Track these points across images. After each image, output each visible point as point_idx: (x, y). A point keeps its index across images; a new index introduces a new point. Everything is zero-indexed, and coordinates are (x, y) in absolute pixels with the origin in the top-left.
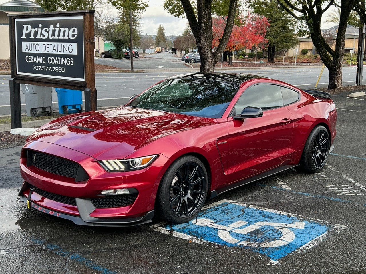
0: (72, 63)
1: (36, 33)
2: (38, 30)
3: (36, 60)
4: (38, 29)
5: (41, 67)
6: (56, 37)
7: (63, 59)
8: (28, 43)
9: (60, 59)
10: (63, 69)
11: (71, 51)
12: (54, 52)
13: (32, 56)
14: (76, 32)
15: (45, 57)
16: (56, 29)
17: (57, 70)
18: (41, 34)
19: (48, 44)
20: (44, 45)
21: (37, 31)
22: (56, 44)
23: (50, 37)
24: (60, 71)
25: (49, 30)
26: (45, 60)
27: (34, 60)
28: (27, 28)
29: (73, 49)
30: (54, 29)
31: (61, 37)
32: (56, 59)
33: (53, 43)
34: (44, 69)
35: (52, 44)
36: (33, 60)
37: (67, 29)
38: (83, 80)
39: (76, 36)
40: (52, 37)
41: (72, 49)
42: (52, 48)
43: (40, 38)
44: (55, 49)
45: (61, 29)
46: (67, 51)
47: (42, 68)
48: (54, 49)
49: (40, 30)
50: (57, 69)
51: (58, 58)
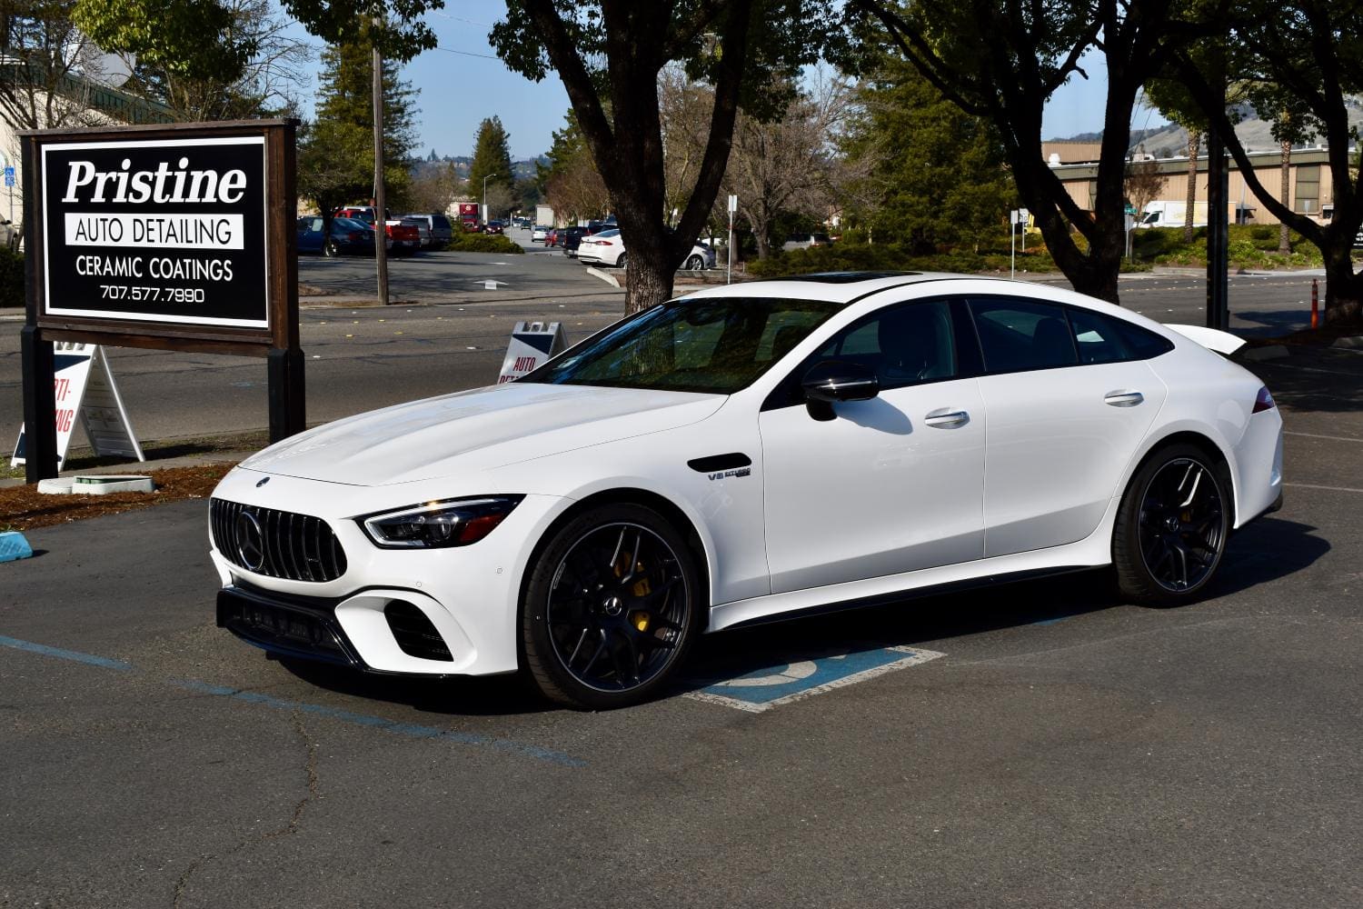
0: (228, 276)
1: (111, 188)
2: (118, 178)
3: (110, 269)
4: (120, 174)
5: (126, 288)
6: (177, 197)
7: (199, 265)
8: (85, 217)
9: (191, 264)
10: (199, 294)
11: (224, 238)
12: (172, 244)
13: (96, 258)
14: (242, 182)
15: (140, 259)
16: (176, 173)
17: (181, 298)
18: (129, 189)
19: (152, 220)
20: (137, 224)
21: (114, 180)
22: (176, 218)
23: (158, 199)
24: (190, 298)
25: (155, 178)
26: (141, 267)
27: (106, 269)
28: (83, 171)
29: (233, 233)
30: (170, 174)
31: (193, 197)
32: (178, 263)
33: (167, 217)
34: (137, 295)
35: (163, 220)
36: (102, 268)
37: (212, 175)
38: (264, 324)
39: (241, 194)
40: (163, 197)
41: (229, 233)
42: (162, 232)
43: (125, 200)
44: (174, 235)
45: (192, 173)
46: (212, 238)
47: (129, 292)
48: (172, 232)
49: (124, 177)
50: (179, 293)
51: (185, 261)
